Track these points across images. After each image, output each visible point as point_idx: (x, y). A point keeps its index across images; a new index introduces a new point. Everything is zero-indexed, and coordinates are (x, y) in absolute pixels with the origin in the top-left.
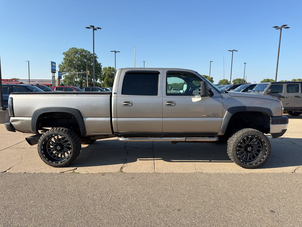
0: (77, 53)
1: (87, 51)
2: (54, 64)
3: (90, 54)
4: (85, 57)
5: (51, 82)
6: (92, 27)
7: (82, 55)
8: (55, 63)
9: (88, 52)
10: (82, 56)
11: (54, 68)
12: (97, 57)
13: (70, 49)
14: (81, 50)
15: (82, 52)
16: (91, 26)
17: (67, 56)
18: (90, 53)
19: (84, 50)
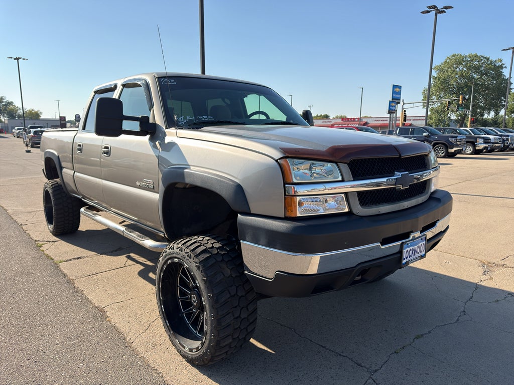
0: (460, 63)
1: (482, 57)
2: (397, 89)
3: (489, 62)
4: (477, 69)
5: (387, 120)
6: (433, 8)
7: (470, 66)
8: (400, 87)
9: (486, 58)
10: (469, 68)
11: (397, 96)
12: (504, 66)
13: (448, 58)
14: (470, 57)
15: (472, 60)
16: (430, 7)
17: (441, 71)
18: (490, 59)
19: (476, 56)
